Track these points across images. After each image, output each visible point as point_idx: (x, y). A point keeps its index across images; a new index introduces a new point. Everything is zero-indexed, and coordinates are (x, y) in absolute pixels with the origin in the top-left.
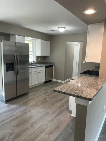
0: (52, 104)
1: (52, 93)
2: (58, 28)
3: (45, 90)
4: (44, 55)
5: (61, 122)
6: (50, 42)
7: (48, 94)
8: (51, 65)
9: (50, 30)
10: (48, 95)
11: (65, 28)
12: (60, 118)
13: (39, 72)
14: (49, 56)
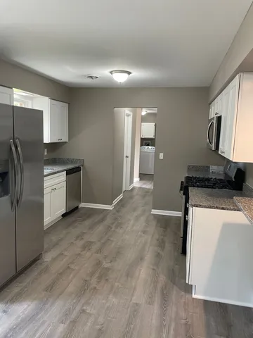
0: (128, 275)
1: (104, 243)
2: (111, 72)
3: (79, 237)
4: (56, 141)
5: (186, 324)
6: (67, 105)
7: (95, 247)
8: (77, 165)
9: (85, 76)
10: (99, 251)
11: (129, 73)
12: (177, 313)
13: (54, 187)
14: (66, 142)
